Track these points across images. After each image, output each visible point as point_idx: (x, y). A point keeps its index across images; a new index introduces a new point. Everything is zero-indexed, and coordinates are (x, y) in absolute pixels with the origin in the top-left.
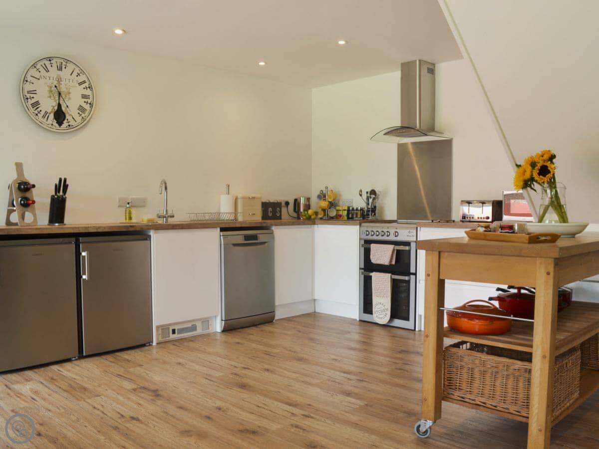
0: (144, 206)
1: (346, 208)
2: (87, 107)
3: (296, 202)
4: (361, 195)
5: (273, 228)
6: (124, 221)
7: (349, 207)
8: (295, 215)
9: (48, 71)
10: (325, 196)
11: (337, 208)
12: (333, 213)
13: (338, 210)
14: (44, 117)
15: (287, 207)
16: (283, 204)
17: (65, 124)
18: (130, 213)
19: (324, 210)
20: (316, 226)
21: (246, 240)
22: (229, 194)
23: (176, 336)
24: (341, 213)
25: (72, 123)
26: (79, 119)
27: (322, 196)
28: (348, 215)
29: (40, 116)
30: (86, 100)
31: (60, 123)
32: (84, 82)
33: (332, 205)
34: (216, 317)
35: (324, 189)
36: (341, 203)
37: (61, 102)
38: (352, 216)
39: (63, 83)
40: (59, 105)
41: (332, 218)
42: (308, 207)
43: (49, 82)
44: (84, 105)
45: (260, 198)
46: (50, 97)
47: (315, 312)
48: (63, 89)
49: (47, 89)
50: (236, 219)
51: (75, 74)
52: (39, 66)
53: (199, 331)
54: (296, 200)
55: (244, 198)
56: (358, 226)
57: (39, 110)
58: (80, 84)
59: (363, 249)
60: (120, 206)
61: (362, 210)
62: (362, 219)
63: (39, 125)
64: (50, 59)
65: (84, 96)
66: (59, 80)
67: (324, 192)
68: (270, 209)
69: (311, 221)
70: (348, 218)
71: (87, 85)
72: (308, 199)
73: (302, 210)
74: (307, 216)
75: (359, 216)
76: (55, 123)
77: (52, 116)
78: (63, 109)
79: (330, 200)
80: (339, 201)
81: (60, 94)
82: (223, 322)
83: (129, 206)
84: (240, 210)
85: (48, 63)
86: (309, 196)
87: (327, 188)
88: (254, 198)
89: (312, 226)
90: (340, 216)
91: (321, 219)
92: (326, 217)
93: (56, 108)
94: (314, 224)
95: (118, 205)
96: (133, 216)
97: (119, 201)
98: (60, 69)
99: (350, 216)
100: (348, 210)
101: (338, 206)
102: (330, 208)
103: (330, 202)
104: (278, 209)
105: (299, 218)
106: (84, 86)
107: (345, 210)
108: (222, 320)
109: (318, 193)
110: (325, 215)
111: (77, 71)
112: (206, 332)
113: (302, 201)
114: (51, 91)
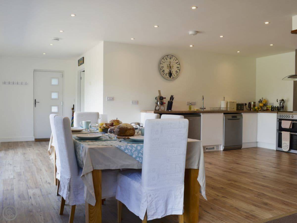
0: (195, 105)
1: (271, 106)
2: (178, 71)
3: (250, 104)
4: (277, 101)
5: (242, 114)
6: (189, 110)
7: (272, 106)
8: (249, 109)
9: (167, 60)
10: (261, 101)
11: (267, 106)
12: (265, 108)
13: (267, 107)
14: (166, 75)
15: (246, 106)
16: (244, 104)
17: (172, 77)
18: (191, 107)
19: (261, 107)
20: (258, 113)
21: (232, 118)
22: (224, 100)
23: (207, 150)
24: (268, 108)
25: (174, 77)
26: (176, 75)
27: (260, 101)
28: (271, 109)
29: (165, 75)
30: (178, 69)
31: (170, 77)
32: (177, 63)
33: (265, 105)
34: (221, 145)
35: (261, 99)
36: (268, 104)
37: (171, 70)
38: (273, 110)
39: (171, 63)
40: (170, 71)
41: (264, 110)
42: (254, 106)
43: (167, 63)
44: (177, 70)
45: (236, 102)
46: (167, 68)
47: (257, 147)
48: (171, 65)
49: (167, 66)
50: (227, 110)
51: (175, 60)
52: (164, 58)
53: (215, 149)
54: (249, 103)
55: (230, 102)
56: (277, 114)
57: (164, 73)
58: (176, 63)
59: (278, 122)
60: (187, 105)
61: (278, 107)
62: (277, 111)
63: (164, 78)
64: (167, 56)
65: (178, 67)
66: (170, 62)
67: (261, 100)
68: (239, 107)
69: (256, 111)
70: (272, 110)
71: (178, 63)
72: (255, 103)
73: (252, 107)
74: (255, 109)
75: (276, 110)
76: (169, 77)
77: (168, 75)
78: (171, 72)
79: (264, 103)
80: (267, 103)
81: (170, 67)
82: (224, 147)
83: (191, 104)
84: (228, 107)
85: (167, 57)
86: (255, 102)
87: (262, 98)
88: (234, 102)
89: (257, 113)
90: (268, 109)
91: (260, 110)
92: (262, 110)
93: (169, 72)
94: (258, 112)
95: (187, 104)
96: (192, 108)
97: (187, 103)
98: (170, 59)
99: (273, 109)
100: (272, 107)
101: (267, 105)
102: (264, 106)
103: (264, 104)
104: (242, 106)
105: (251, 110)
106: (177, 64)
107: (270, 107)
108: (223, 146)
109: (259, 100)
110: (261, 109)
111: (175, 59)
112: (217, 150)
113: (252, 103)
114: (168, 66)
